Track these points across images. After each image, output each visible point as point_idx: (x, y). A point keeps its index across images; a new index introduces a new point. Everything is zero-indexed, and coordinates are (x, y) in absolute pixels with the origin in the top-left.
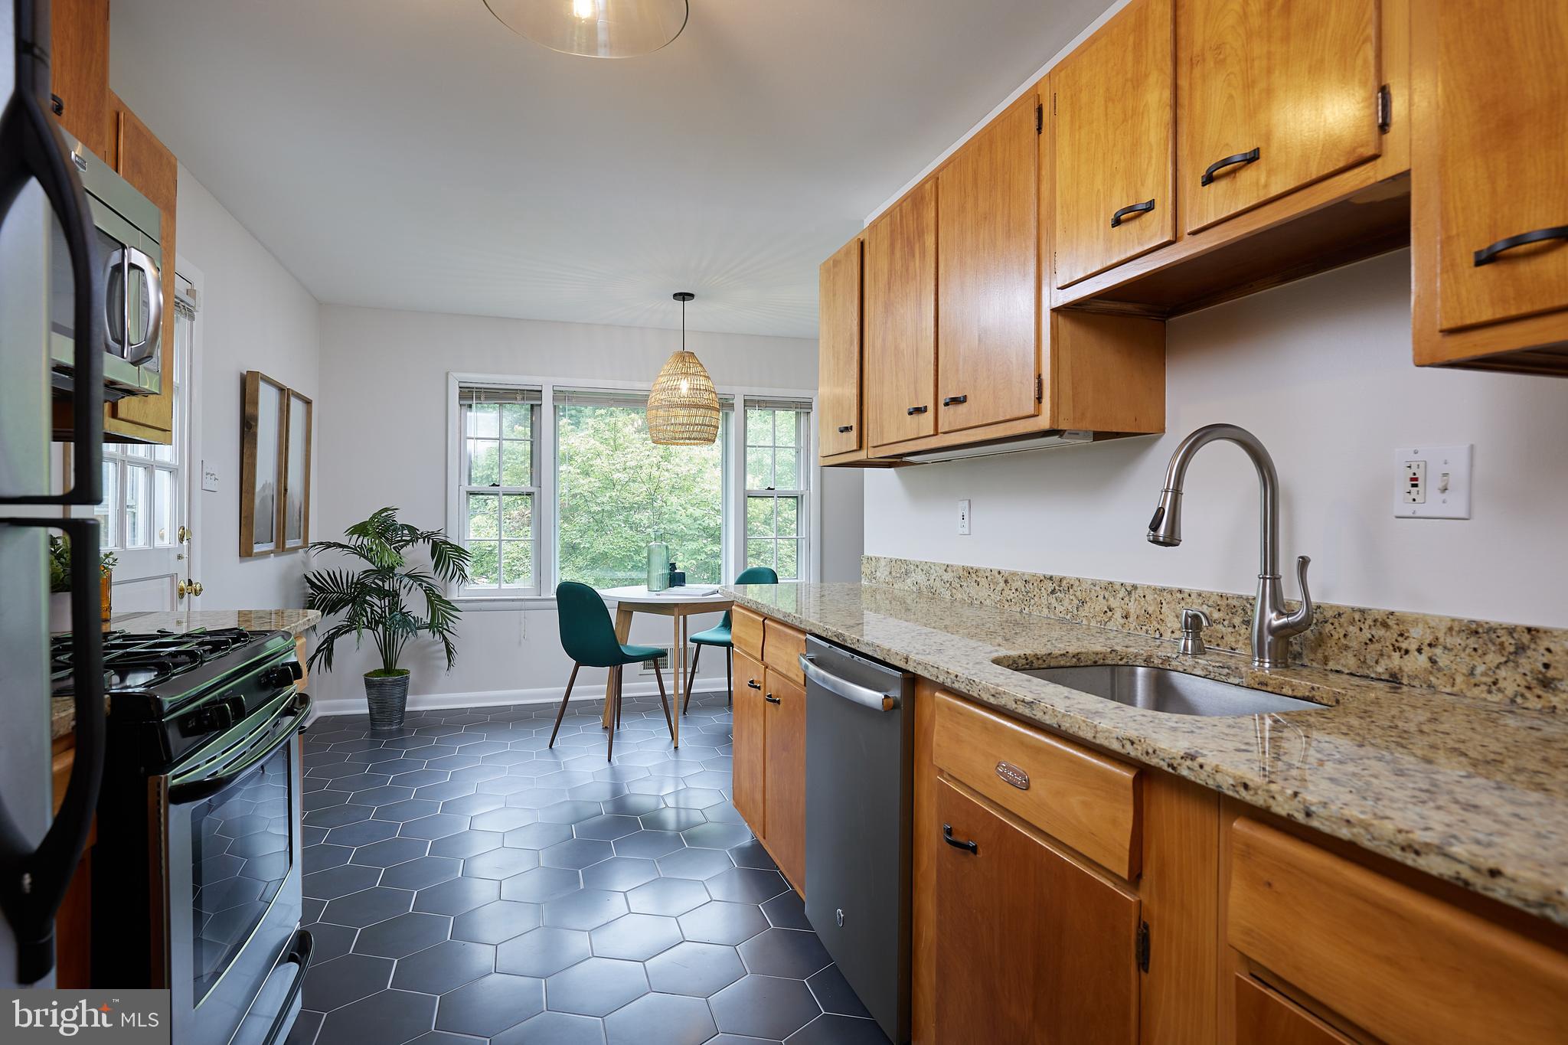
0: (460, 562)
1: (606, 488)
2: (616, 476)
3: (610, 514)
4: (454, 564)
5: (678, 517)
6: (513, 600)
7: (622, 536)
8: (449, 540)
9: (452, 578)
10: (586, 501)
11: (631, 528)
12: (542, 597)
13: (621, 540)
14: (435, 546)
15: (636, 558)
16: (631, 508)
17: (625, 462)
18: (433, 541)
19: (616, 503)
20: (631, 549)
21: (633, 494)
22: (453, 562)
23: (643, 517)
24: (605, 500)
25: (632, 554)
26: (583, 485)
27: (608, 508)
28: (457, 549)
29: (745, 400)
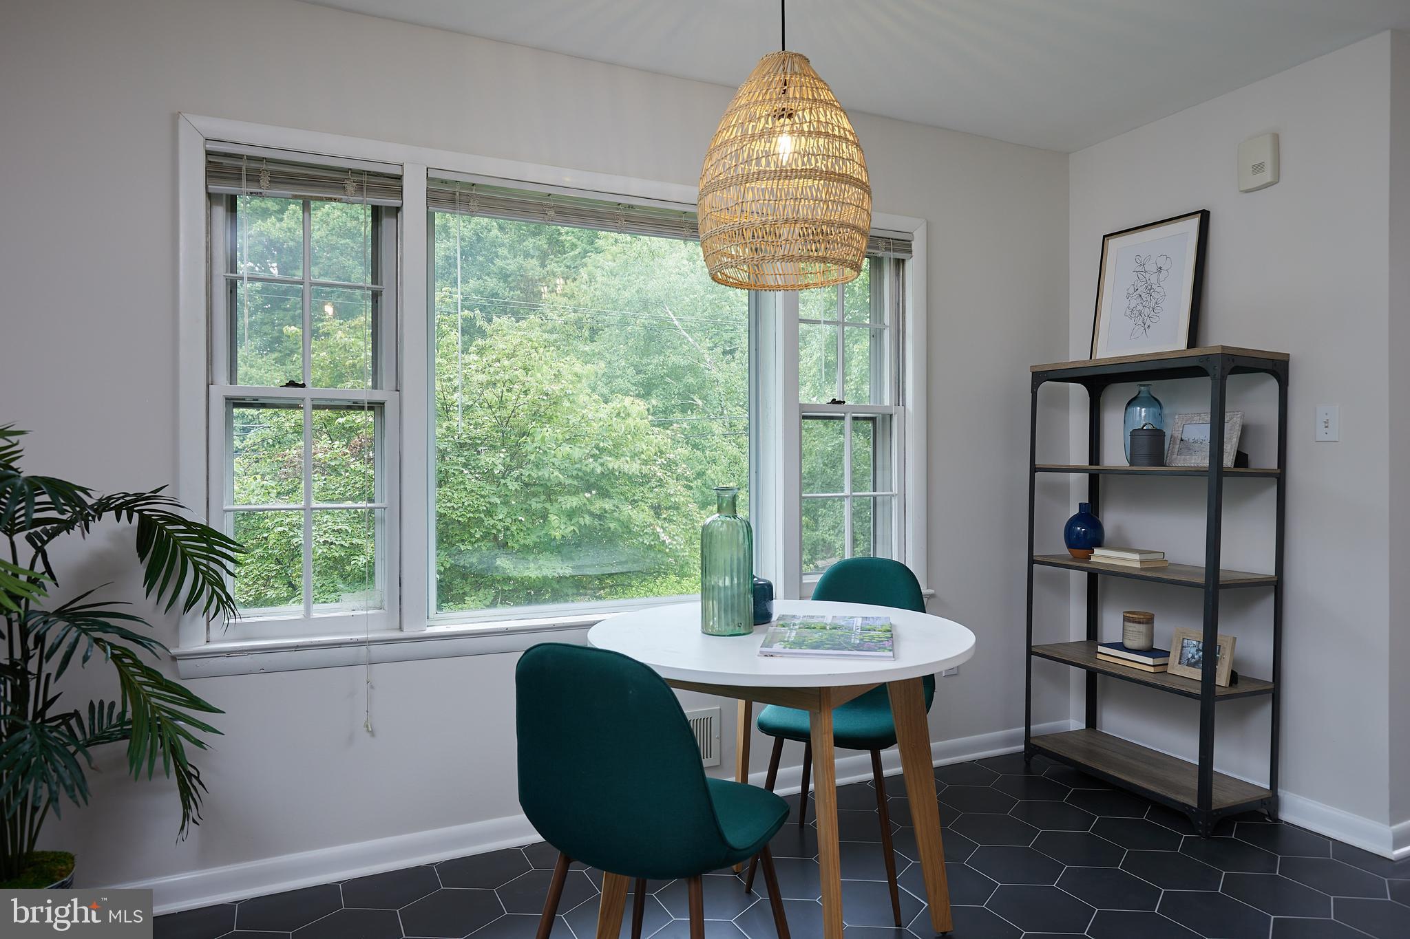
0: (212, 565)
4: (197, 570)
5: (549, 459)
6: (340, 645)
8: (182, 513)
9: (189, 604)
12: (408, 633)
14: (147, 529)
15: (488, 521)
18: (143, 518)
20: (481, 508)
22: (196, 565)
25: (482, 515)
28: (206, 534)
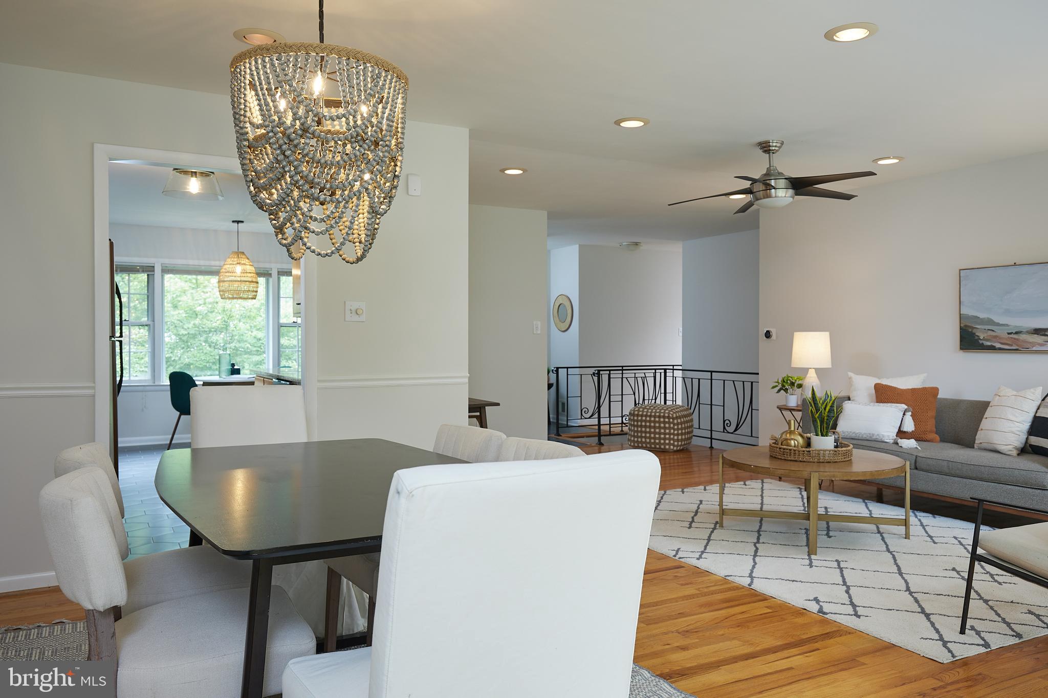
1: (191, 317)
2: (198, 309)
3: (194, 336)
5: (245, 338)
7: (203, 352)
10: (176, 327)
11: (210, 346)
12: (156, 384)
13: (202, 354)
16: (210, 331)
17: (205, 299)
19: (198, 328)
21: (211, 321)
23: (219, 338)
24: (190, 326)
26: (173, 316)
27: (192, 332)
29: (278, 272)
